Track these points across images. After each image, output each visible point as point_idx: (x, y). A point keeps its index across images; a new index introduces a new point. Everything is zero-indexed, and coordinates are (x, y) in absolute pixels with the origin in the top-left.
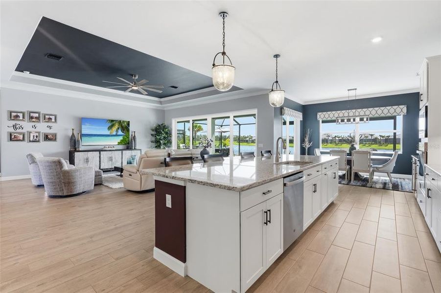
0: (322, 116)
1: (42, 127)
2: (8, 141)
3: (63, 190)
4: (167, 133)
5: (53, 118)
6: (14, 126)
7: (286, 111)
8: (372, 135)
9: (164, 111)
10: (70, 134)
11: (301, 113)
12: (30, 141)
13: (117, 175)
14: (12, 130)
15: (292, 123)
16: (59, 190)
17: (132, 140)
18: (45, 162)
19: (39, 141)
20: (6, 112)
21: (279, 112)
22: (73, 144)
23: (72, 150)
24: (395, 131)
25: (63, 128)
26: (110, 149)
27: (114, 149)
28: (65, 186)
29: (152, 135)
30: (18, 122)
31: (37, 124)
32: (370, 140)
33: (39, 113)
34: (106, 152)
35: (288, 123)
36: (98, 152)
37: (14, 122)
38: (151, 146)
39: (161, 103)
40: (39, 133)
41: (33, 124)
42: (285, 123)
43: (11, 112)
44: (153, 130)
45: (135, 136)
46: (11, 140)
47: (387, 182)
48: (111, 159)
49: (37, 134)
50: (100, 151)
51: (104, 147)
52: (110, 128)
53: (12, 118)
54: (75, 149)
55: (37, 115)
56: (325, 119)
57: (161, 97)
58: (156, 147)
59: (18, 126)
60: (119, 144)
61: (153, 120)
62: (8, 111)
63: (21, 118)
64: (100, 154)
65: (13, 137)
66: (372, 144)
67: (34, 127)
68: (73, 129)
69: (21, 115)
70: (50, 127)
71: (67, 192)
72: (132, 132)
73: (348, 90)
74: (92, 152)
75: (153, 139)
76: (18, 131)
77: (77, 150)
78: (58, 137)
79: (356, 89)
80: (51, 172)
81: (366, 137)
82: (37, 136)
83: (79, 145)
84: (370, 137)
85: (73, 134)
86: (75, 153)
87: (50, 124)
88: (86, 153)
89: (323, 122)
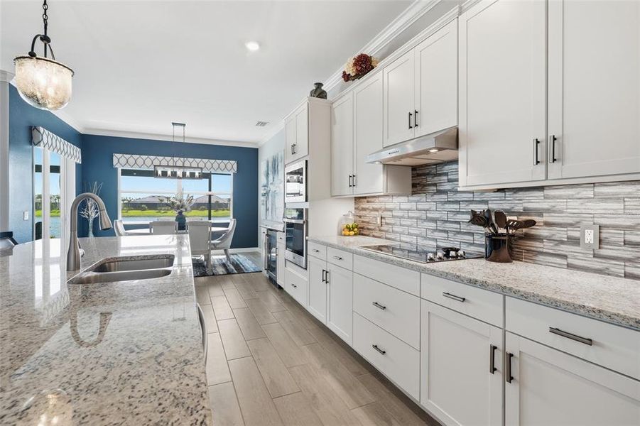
0: (123, 161)
7: (45, 136)
8: (168, 198)
11: (79, 150)
15: (55, 169)
21: (23, 134)
24: (210, 193)
32: (167, 205)
35: (46, 169)
42: (38, 168)
47: (224, 261)
56: (127, 168)
66: (168, 210)
73: (173, 124)
79: (184, 125)
81: (161, 200)
84: (166, 201)
89: (125, 173)
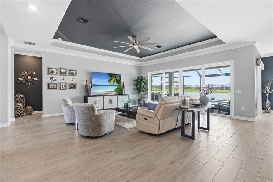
1: (68, 79)
2: (47, 89)
3: (94, 132)
4: (144, 83)
5: (74, 72)
6: (51, 79)
9: (141, 67)
10: (85, 84)
12: (61, 89)
13: (118, 114)
14: (50, 81)
16: (91, 132)
17: (122, 88)
18: (80, 108)
19: (66, 89)
20: (46, 68)
22: (87, 91)
23: (86, 95)
25: (80, 80)
26: (109, 94)
27: (112, 94)
28: (96, 129)
29: (134, 84)
30: (53, 76)
31: (65, 77)
33: (66, 69)
34: (107, 97)
36: (103, 97)
37: (50, 76)
38: (134, 93)
39: (141, 61)
40: (66, 83)
41: (62, 77)
43: (49, 69)
44: (135, 81)
45: (124, 85)
46: (49, 88)
48: (110, 102)
49: (65, 84)
50: (104, 96)
51: (106, 93)
52: (110, 81)
53: (50, 73)
54: (88, 94)
55: (64, 71)
57: (141, 57)
58: (137, 93)
59: (53, 79)
60: (115, 90)
61: (134, 74)
62: (47, 68)
63: (55, 73)
64: (104, 98)
65: (50, 86)
67: (63, 79)
68: (86, 81)
69: (55, 71)
70: (72, 79)
71: (98, 134)
72: (122, 82)
74: (99, 97)
75: (135, 87)
76: (53, 82)
77: (89, 95)
78: (78, 86)
80: (86, 117)
82: (65, 86)
83: (90, 91)
85: (86, 84)
86: (89, 97)
87: (72, 77)
88: (95, 97)
